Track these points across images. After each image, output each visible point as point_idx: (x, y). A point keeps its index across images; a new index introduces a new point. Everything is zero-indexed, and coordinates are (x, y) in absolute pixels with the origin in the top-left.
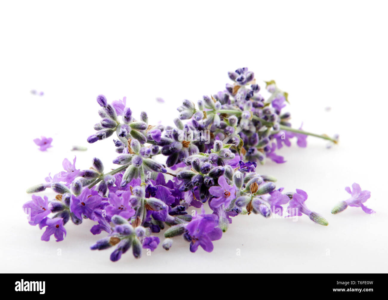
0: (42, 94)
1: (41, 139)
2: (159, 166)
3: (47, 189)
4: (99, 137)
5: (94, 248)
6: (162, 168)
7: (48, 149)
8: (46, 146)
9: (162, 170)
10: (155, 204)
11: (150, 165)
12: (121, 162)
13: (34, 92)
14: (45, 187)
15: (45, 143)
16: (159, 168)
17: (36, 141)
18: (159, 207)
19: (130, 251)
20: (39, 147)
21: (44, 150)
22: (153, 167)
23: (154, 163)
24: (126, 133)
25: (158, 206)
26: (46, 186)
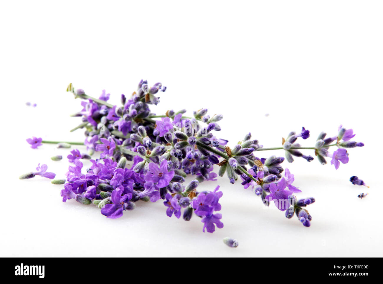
0: (35, 105)
1: (32, 139)
3: (36, 176)
7: (38, 147)
8: (37, 144)
13: (28, 104)
14: (34, 175)
15: (36, 142)
17: (29, 140)
20: (31, 145)
21: (35, 148)
26: (35, 173)
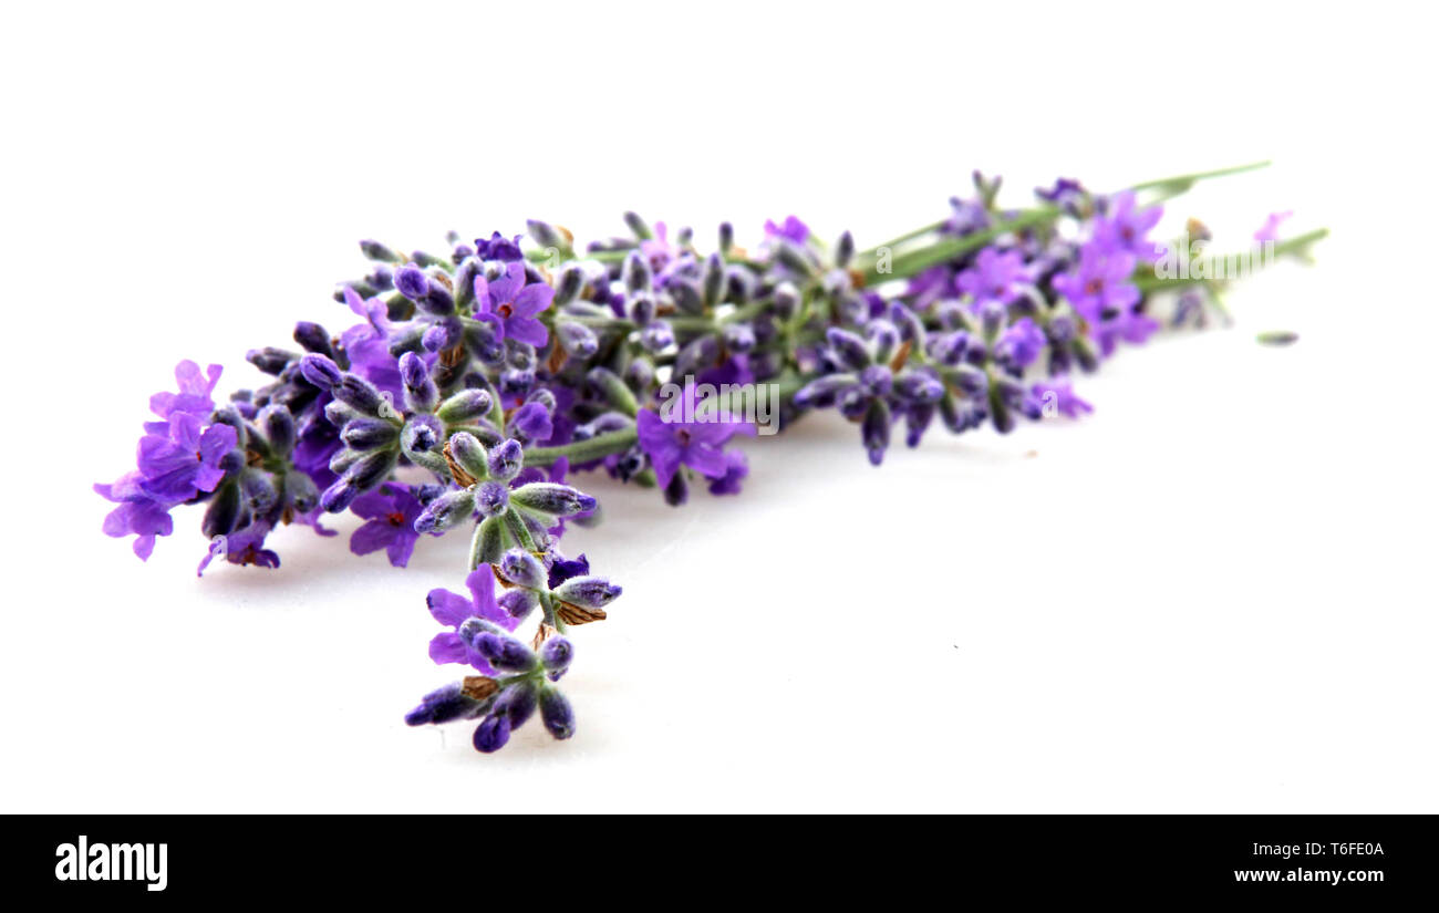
2: (565, 494)
4: (355, 485)
5: (415, 719)
6: (579, 496)
9: (579, 503)
10: (584, 588)
11: (537, 501)
12: (442, 519)
16: (571, 501)
18: (600, 592)
19: (535, 721)
22: (551, 503)
23: (547, 492)
24: (432, 435)
25: (594, 592)
